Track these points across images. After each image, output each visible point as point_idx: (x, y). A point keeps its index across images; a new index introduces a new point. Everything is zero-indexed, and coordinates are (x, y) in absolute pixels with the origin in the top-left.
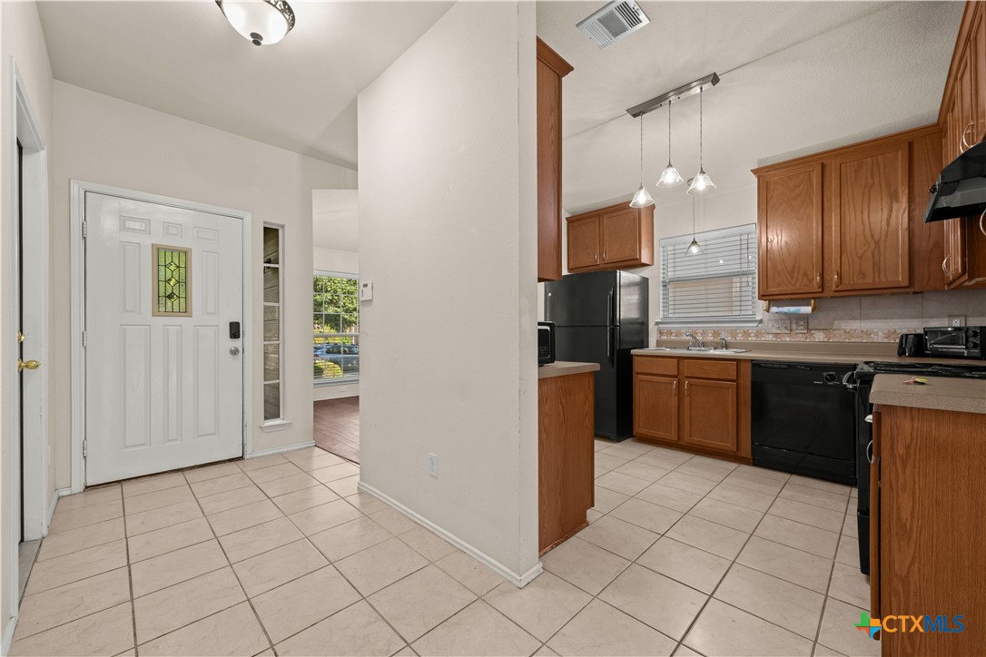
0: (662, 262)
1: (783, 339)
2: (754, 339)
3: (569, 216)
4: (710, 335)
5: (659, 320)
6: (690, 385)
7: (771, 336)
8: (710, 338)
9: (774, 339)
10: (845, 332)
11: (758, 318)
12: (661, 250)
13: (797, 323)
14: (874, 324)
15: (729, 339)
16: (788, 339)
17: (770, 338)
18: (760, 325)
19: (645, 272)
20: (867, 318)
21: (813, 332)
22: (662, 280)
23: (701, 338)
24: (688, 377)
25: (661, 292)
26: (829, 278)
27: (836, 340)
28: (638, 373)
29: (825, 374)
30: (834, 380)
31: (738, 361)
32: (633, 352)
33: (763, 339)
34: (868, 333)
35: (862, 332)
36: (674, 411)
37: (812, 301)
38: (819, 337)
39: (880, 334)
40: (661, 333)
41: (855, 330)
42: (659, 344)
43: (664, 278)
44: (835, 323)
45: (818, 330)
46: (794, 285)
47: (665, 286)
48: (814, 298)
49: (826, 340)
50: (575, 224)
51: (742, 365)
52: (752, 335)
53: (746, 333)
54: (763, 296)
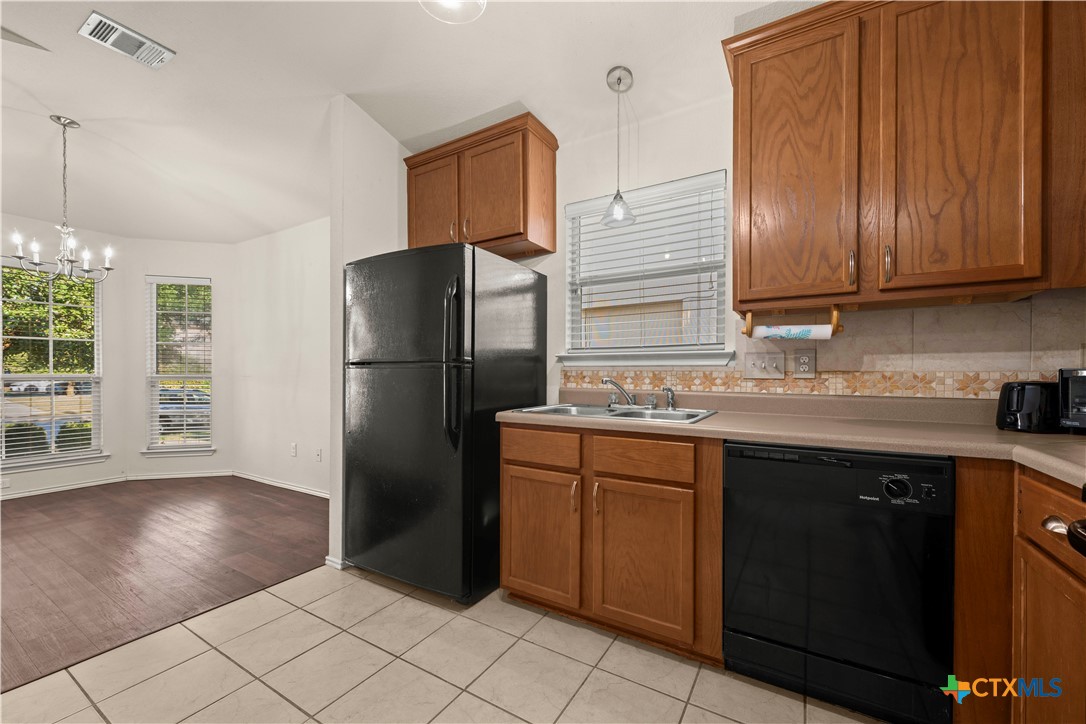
0: (569, 248)
1: (772, 390)
2: (722, 389)
3: (410, 154)
4: (647, 381)
5: (563, 354)
6: (603, 490)
7: (750, 384)
8: (646, 387)
9: (756, 390)
10: (884, 377)
11: (729, 349)
12: (569, 224)
13: (797, 360)
14: (938, 362)
15: (678, 389)
16: (780, 390)
17: (749, 387)
18: (732, 364)
19: (543, 265)
20: (925, 349)
21: (824, 376)
22: (569, 279)
23: (632, 387)
24: (600, 474)
25: (568, 302)
26: (870, 263)
27: (867, 393)
28: (509, 462)
29: (885, 479)
30: (905, 494)
31: (697, 441)
32: (503, 416)
33: (737, 389)
34: (926, 381)
35: (915, 377)
36: (573, 544)
37: (835, 313)
38: (836, 386)
39: (949, 381)
40: (566, 376)
41: (901, 374)
42: (563, 396)
43: (573, 277)
44: (866, 358)
45: (835, 372)
46: (801, 280)
47: (574, 291)
48: (838, 307)
49: (848, 392)
50: (422, 169)
51: (705, 449)
52: (718, 381)
53: (708, 379)
54: (742, 302)
